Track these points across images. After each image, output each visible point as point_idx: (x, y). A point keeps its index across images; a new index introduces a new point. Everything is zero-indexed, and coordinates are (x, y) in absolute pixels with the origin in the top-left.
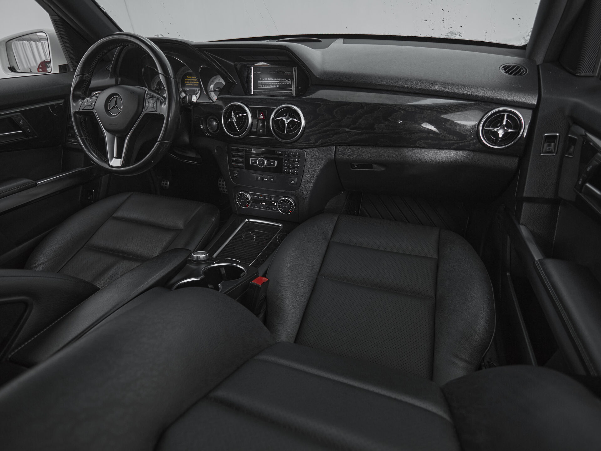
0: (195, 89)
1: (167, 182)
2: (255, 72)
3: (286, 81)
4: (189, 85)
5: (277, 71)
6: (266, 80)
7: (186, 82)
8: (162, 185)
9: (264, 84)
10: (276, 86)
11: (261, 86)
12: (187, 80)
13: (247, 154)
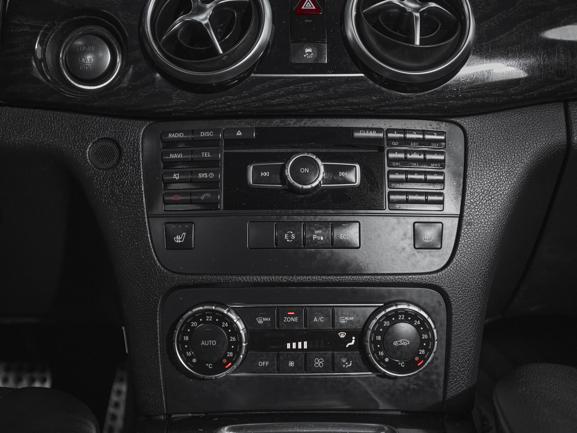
13: (236, 150)
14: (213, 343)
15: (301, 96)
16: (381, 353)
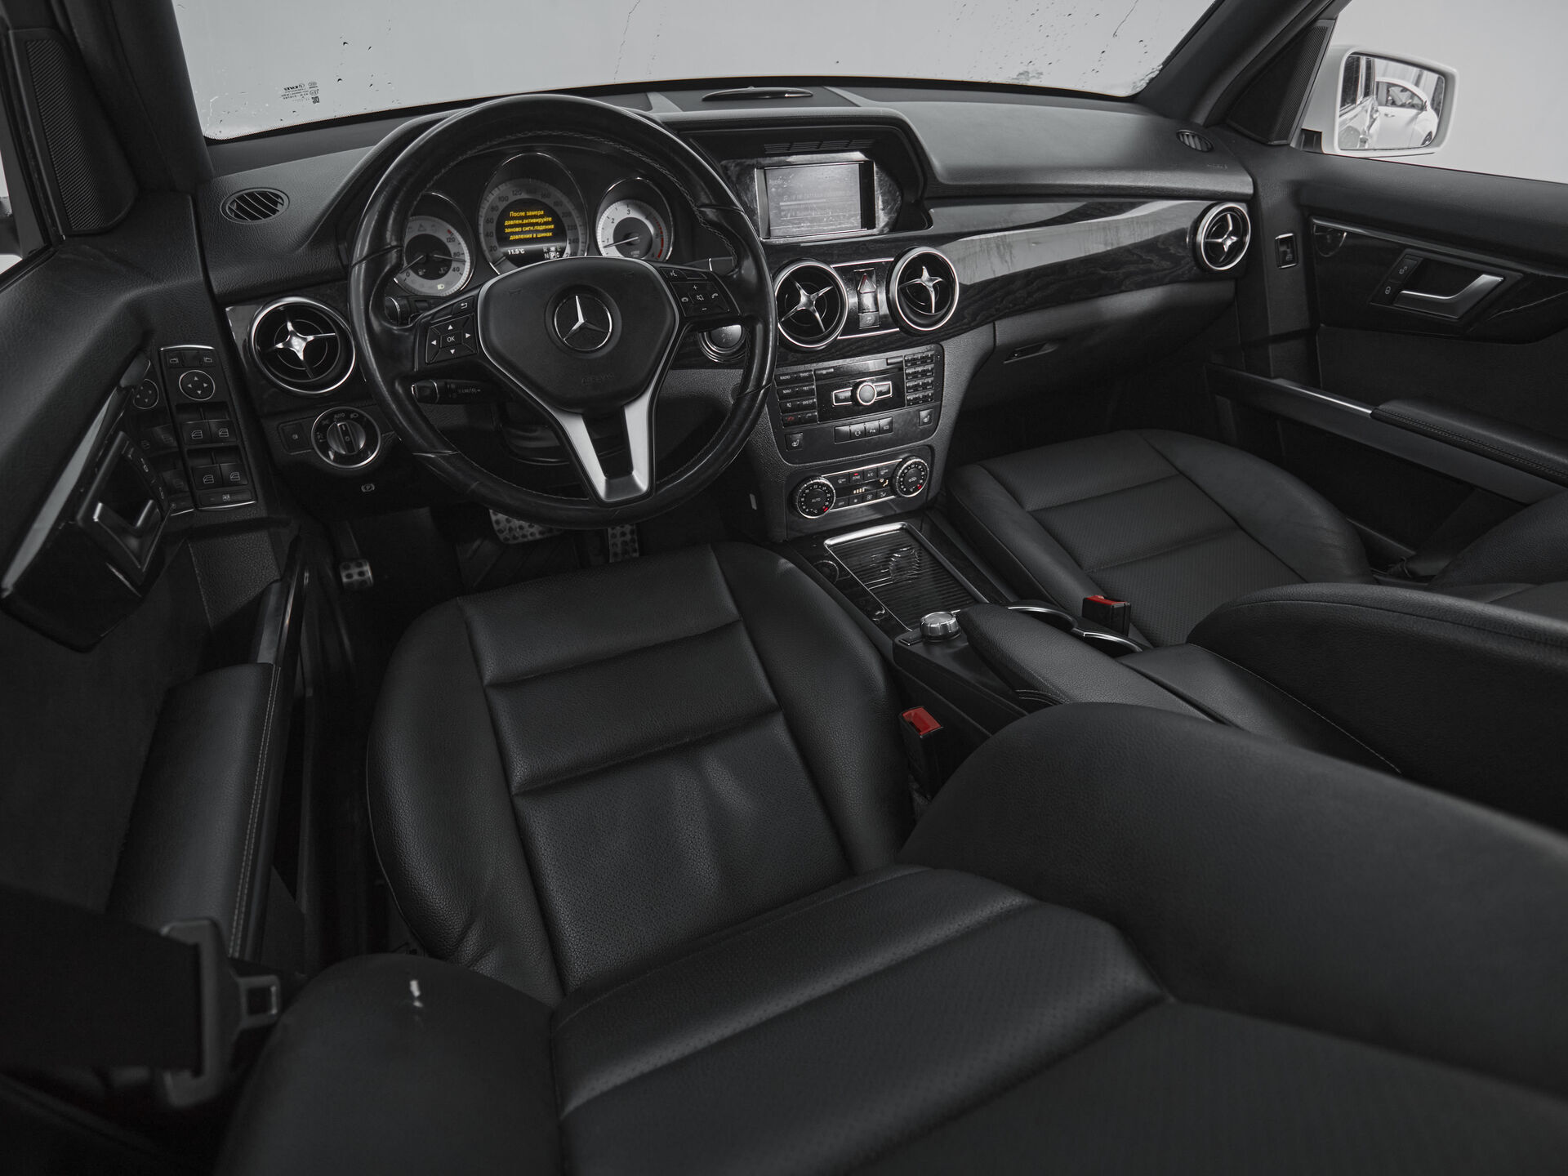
0: (544, 246)
4: (522, 236)
7: (507, 230)
8: (345, 580)
11: (789, 214)
12: (512, 222)
13: (823, 382)
14: (819, 499)
15: (865, 348)
16: (903, 487)
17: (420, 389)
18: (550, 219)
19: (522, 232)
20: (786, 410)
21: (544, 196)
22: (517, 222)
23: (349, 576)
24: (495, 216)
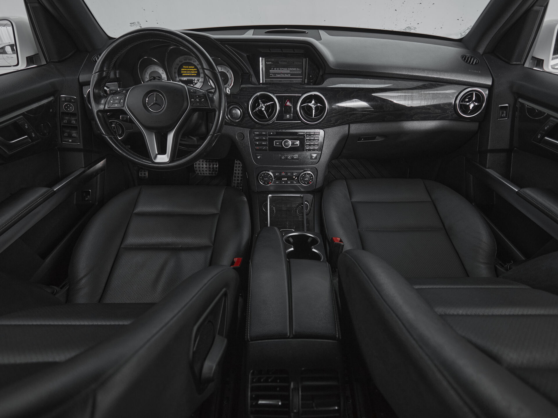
0: (193, 78)
1: (145, 171)
2: (267, 63)
3: (296, 70)
4: (186, 74)
5: (288, 62)
6: (277, 70)
7: (182, 72)
8: (140, 175)
9: (276, 74)
10: (287, 75)
11: (273, 75)
12: (184, 69)
13: (271, 137)
14: (267, 179)
15: (286, 127)
16: (302, 181)
17: (123, 117)
18: (196, 70)
19: (187, 73)
20: (256, 145)
21: (194, 62)
22: (185, 69)
23: (141, 174)
24: (178, 67)
